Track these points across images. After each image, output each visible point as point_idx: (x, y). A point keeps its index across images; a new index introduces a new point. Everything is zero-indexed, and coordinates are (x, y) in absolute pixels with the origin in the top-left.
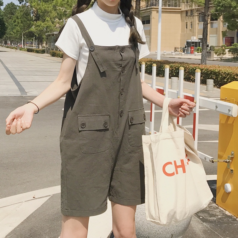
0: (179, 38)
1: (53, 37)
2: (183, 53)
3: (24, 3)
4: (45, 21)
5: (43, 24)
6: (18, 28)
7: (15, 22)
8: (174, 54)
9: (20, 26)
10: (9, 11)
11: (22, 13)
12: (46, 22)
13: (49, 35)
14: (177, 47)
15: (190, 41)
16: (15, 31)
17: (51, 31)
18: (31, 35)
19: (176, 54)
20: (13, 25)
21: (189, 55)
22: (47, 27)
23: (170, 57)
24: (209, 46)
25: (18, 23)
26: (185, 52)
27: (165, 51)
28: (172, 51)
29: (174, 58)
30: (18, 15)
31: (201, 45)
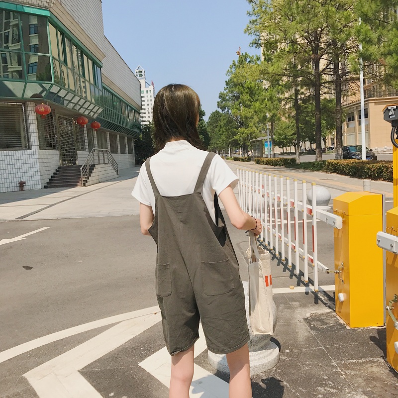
1: (258, 143)
3: (226, 110)
4: (248, 127)
6: (223, 137)
7: (219, 131)
9: (225, 135)
11: (225, 121)
13: (253, 142)
16: (220, 140)
17: (256, 137)
18: (235, 144)
22: (251, 134)
30: (221, 124)
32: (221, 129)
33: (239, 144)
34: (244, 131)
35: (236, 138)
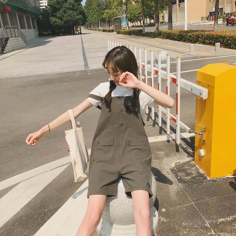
0: (205, 10)
1: (117, 20)
2: (207, 21)
5: (110, 11)
6: (95, 16)
7: (93, 12)
8: (200, 22)
9: (96, 14)
10: (89, 4)
12: (112, 10)
13: (115, 19)
14: (203, 16)
15: (212, 11)
16: (94, 18)
17: (116, 15)
18: (103, 20)
19: (202, 22)
20: (92, 14)
21: (211, 21)
22: (113, 13)
23: (197, 25)
24: (225, 13)
25: (95, 12)
26: (209, 20)
27: (195, 21)
28: (200, 20)
29: (201, 25)
31: (219, 13)
32: (94, 11)
33: (106, 21)
34: (108, 12)
35: (103, 16)
